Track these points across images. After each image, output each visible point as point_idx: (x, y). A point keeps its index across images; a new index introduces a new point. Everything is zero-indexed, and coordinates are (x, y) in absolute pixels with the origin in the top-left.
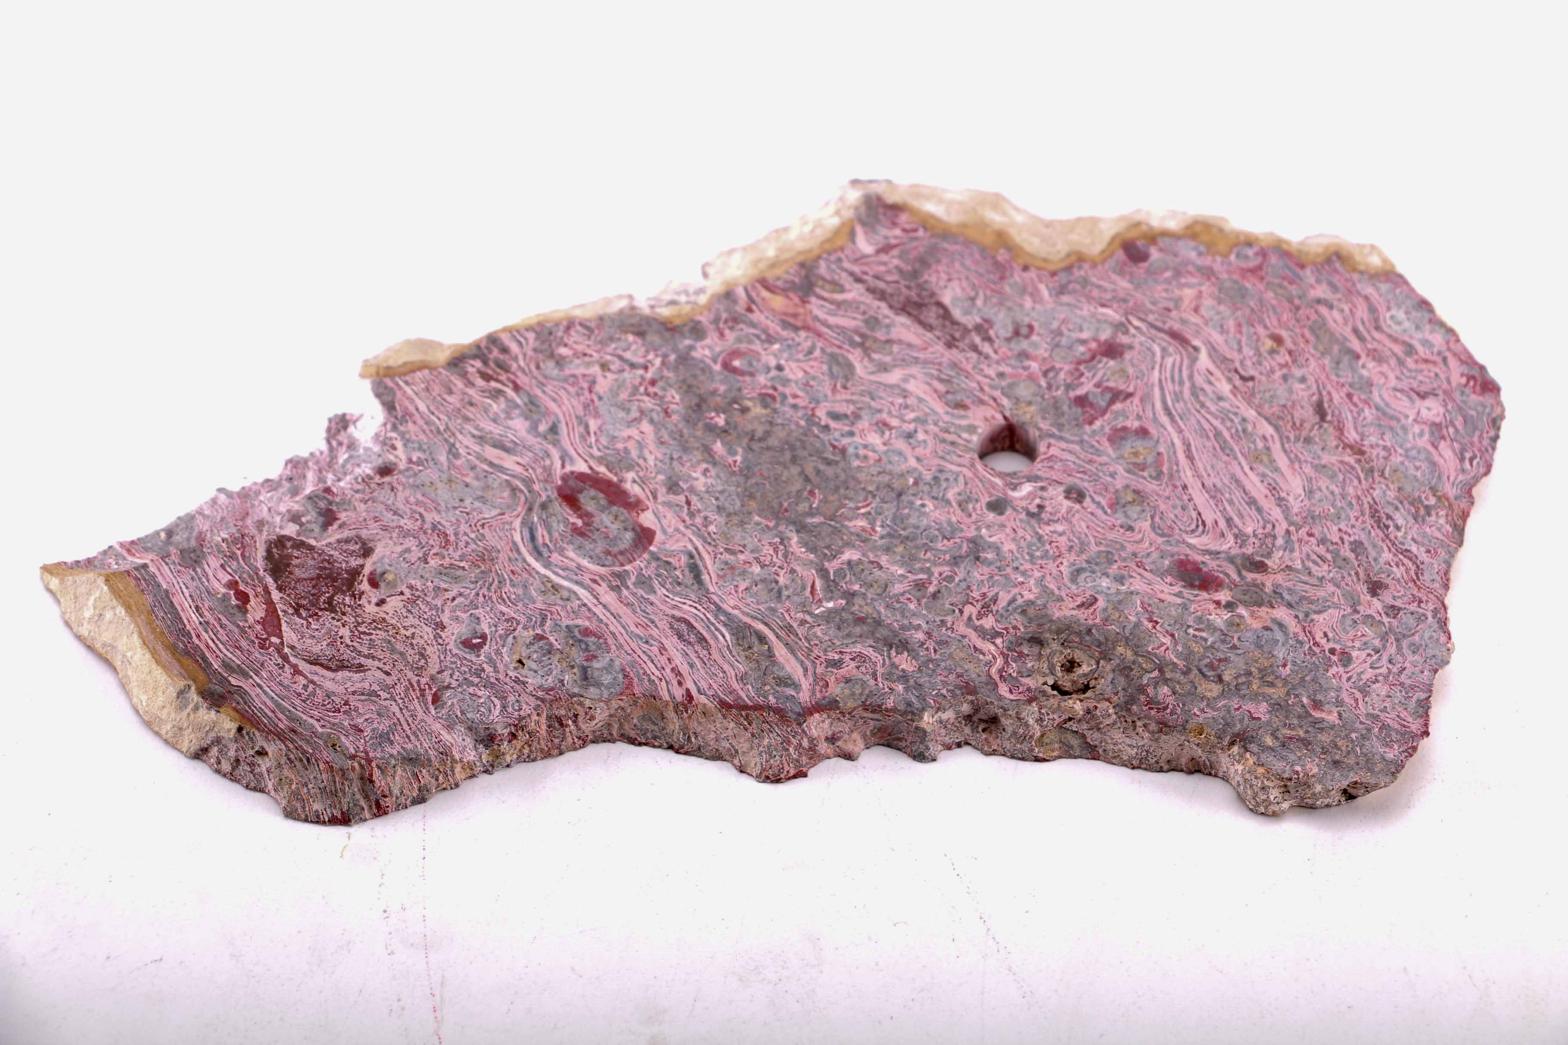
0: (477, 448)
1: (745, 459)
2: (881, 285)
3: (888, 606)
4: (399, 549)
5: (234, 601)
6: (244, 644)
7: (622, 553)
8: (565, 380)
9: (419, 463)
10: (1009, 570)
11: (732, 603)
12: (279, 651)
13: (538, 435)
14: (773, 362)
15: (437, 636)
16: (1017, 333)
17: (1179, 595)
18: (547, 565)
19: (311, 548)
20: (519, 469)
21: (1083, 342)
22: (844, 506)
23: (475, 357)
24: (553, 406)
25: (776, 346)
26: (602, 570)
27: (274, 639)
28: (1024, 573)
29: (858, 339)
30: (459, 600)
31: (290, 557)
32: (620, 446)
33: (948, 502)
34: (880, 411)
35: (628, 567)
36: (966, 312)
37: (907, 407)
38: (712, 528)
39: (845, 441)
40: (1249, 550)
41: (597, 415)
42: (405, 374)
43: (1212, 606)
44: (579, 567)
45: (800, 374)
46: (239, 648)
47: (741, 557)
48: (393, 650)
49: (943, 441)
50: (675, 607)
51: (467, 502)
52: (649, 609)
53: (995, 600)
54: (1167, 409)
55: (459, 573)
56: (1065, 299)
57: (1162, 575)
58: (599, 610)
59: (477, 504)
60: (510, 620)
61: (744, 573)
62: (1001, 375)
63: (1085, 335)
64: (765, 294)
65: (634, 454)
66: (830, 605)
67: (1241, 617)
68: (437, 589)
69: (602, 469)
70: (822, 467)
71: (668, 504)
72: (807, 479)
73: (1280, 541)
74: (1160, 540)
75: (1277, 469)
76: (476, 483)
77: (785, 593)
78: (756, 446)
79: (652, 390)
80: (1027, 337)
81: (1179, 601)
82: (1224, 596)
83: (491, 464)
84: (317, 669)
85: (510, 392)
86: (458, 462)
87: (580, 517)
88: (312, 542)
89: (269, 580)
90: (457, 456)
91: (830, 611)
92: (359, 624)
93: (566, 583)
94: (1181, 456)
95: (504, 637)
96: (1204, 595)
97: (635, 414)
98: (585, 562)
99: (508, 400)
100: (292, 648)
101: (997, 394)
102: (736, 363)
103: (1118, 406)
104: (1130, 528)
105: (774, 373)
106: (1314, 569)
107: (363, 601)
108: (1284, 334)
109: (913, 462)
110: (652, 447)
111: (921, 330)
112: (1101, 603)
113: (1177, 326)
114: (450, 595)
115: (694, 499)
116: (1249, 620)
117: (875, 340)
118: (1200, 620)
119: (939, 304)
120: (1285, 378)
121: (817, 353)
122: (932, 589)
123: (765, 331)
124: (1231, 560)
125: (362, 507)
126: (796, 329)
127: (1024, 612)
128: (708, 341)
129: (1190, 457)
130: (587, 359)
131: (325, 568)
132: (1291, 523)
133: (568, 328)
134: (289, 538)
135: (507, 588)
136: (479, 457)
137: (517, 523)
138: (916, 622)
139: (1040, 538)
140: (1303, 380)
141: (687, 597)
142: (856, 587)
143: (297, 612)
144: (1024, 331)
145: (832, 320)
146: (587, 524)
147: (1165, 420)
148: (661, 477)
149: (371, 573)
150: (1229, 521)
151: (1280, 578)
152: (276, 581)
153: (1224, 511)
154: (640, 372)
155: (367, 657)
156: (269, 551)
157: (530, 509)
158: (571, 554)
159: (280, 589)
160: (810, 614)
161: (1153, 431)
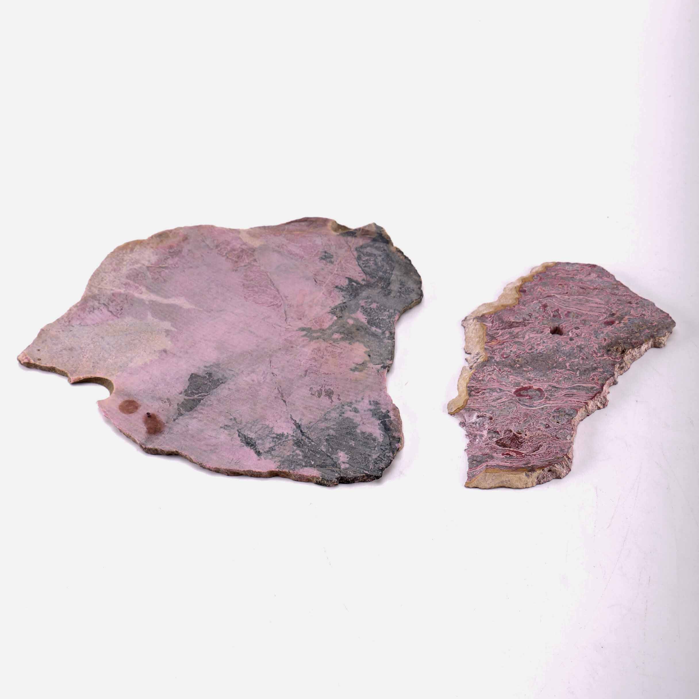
0: (496, 403)
1: (531, 367)
2: (502, 327)
3: (585, 366)
4: (514, 426)
5: (508, 456)
6: (521, 460)
7: (541, 395)
8: (488, 382)
9: (493, 413)
10: (589, 346)
11: (567, 386)
12: (527, 455)
13: (500, 392)
14: (509, 351)
15: (542, 431)
16: (530, 316)
17: (612, 327)
18: (536, 407)
19: (503, 439)
20: (507, 399)
21: (540, 309)
22: (554, 359)
23: (471, 392)
24: (493, 387)
25: (505, 349)
26: (543, 400)
27: (523, 455)
28: (591, 344)
29: (513, 337)
30: (534, 423)
31: (502, 443)
32: (513, 382)
33: (565, 345)
34: (534, 343)
35: (546, 396)
36: (519, 320)
37: (536, 339)
38: (545, 380)
39: (538, 351)
40: (609, 313)
41: (502, 382)
42: (467, 404)
43: (618, 325)
44: (540, 402)
45: (515, 349)
46: (521, 461)
47: (556, 379)
48: (540, 439)
49: (549, 339)
50: (561, 394)
51: (509, 410)
52: (558, 398)
53: (594, 351)
54: (566, 306)
55: (527, 420)
56: (527, 305)
57: (606, 327)
58: (553, 405)
59: (511, 409)
60: (545, 418)
61: (560, 381)
62: (539, 323)
63: (538, 307)
64: (490, 344)
65: (517, 381)
66: (578, 373)
67: (623, 323)
68: (529, 425)
69: (517, 388)
70: (542, 357)
71: (533, 383)
72: (544, 361)
73: (610, 309)
74: (597, 323)
75: (592, 301)
76: (505, 407)
77: (570, 377)
78: (529, 364)
79: (502, 371)
80: (532, 315)
81: (614, 328)
82: (617, 322)
83: (502, 403)
84: (536, 452)
85: (485, 391)
86: (497, 407)
87: (527, 396)
88: (501, 438)
89: (506, 448)
90: (495, 406)
91: (579, 374)
92: (529, 440)
93: (542, 406)
94: (579, 310)
95: (549, 421)
96: (615, 324)
97: (506, 376)
98: (539, 401)
99: (487, 392)
100: (528, 453)
101: (543, 326)
102: (505, 356)
103: (559, 312)
104: (591, 325)
105: (512, 352)
106: (619, 308)
107: (523, 437)
108: (560, 283)
109: (551, 345)
110: (516, 378)
111: (518, 328)
112: (606, 338)
113: (546, 295)
114: (532, 424)
115: (535, 379)
116: (625, 322)
117: (515, 335)
118: (620, 328)
119: (513, 322)
120: (571, 288)
121: (512, 344)
122: (585, 358)
123: (500, 348)
124: (609, 317)
125: (497, 426)
126: (503, 344)
127: (600, 349)
128: (495, 357)
129: (580, 309)
130: (485, 376)
131: (509, 439)
132: (607, 305)
133: (475, 375)
134: (498, 440)
135: (537, 415)
136: (499, 403)
137: (521, 406)
138: (592, 363)
139: (584, 338)
140: (573, 287)
141: (560, 391)
142: (576, 367)
143: (519, 448)
144: (530, 315)
145: (505, 338)
146: (530, 396)
147: (568, 308)
148: (526, 380)
149: (517, 433)
150: (599, 312)
151: (618, 313)
152: (507, 447)
153: (597, 312)
154: (496, 370)
155: (539, 443)
156: (498, 445)
157: (519, 402)
158: (535, 402)
159: (510, 448)
160: (577, 377)
161: (570, 311)
